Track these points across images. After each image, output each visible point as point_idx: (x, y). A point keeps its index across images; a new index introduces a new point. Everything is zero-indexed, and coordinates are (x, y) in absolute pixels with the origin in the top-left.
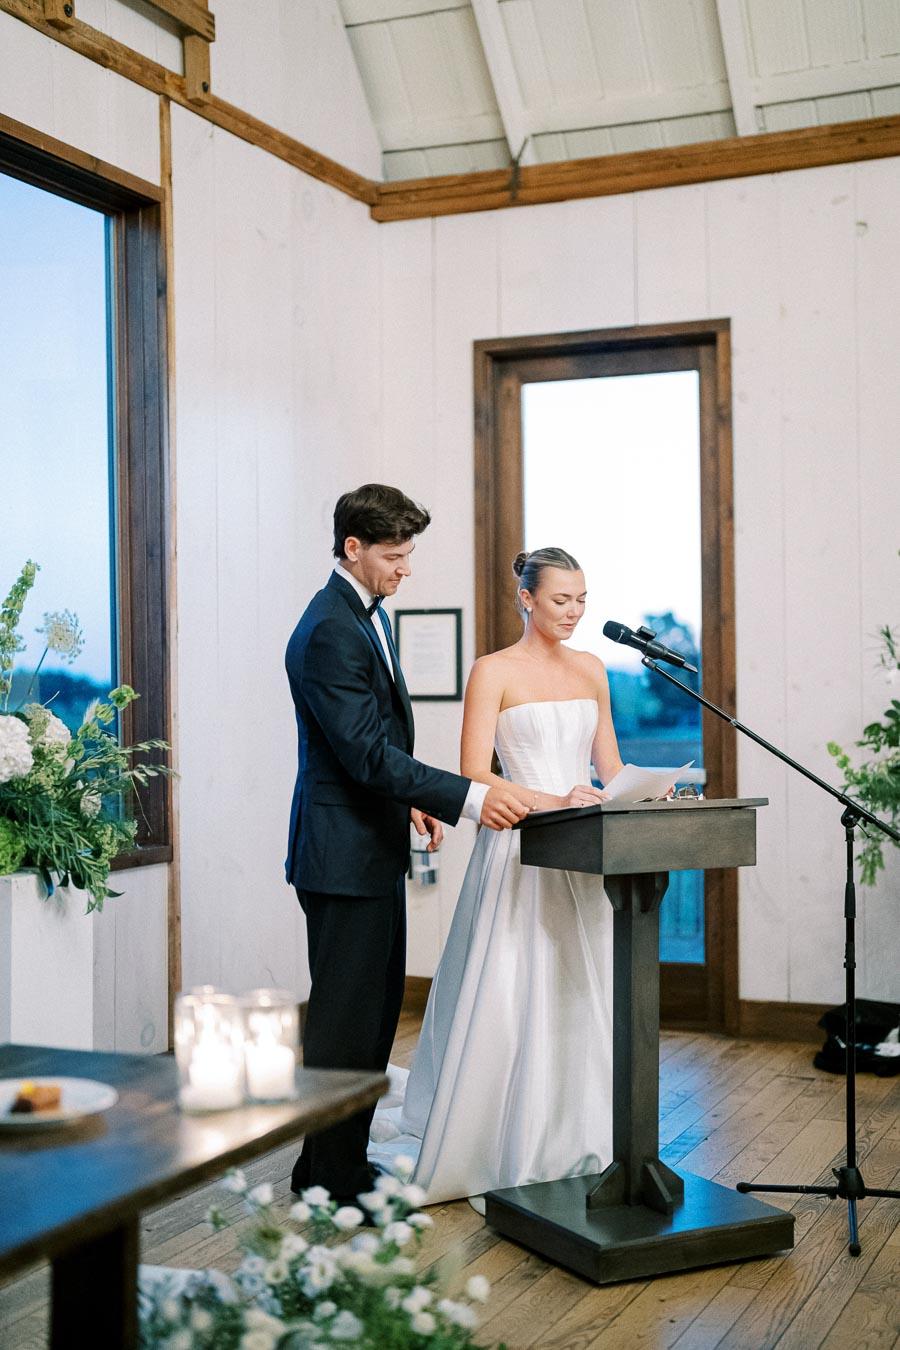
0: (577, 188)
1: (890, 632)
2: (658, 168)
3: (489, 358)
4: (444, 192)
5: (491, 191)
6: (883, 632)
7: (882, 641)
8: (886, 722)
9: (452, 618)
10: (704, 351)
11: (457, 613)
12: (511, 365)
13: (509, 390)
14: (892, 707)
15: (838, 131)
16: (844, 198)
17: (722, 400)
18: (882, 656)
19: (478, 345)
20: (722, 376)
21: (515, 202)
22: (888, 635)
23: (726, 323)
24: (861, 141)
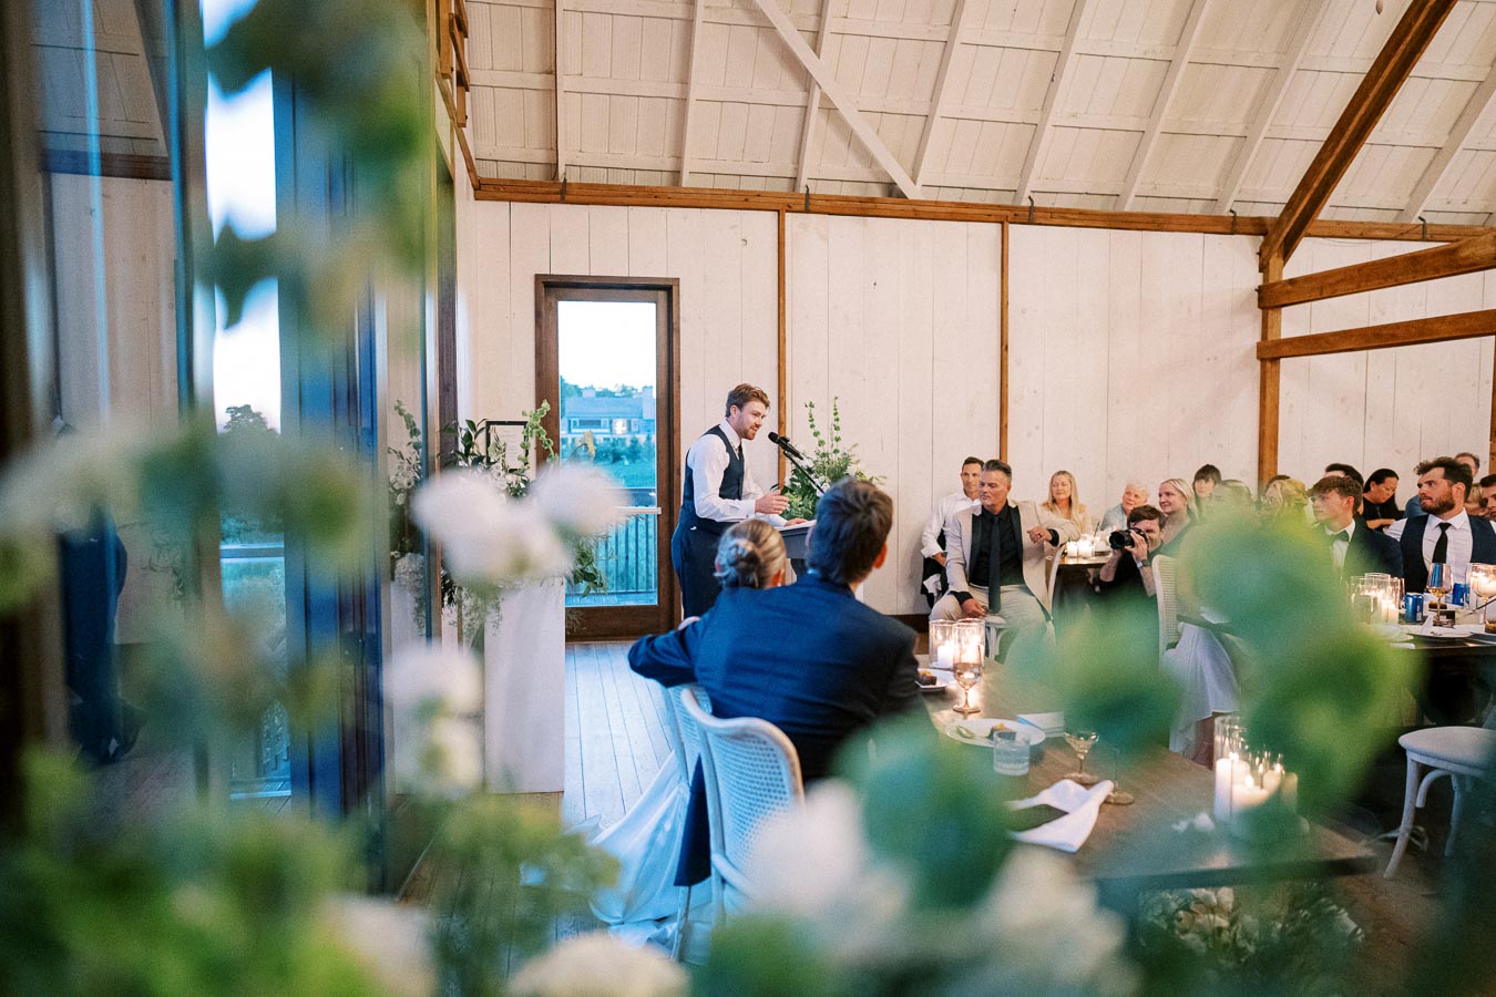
0: (598, 199)
2: (643, 197)
3: (543, 284)
4: (520, 189)
5: (549, 193)
10: (661, 294)
11: (525, 423)
12: (552, 290)
13: (552, 304)
15: (734, 193)
16: (736, 226)
17: (674, 319)
19: (537, 277)
20: (673, 309)
21: (563, 201)
23: (677, 282)
24: (746, 200)
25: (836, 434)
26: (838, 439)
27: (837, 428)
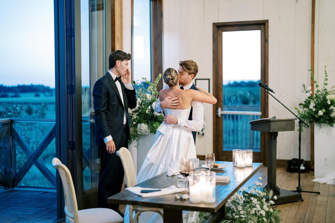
1: (305, 85)
3: (216, 26)
6: (303, 85)
7: (303, 87)
8: (304, 103)
9: (208, 81)
10: (262, 26)
11: (209, 80)
12: (220, 28)
13: (220, 33)
14: (306, 100)
17: (266, 37)
18: (302, 90)
19: (214, 24)
20: (266, 32)
22: (304, 86)
23: (267, 21)
25: (326, 82)
26: (326, 84)
27: (326, 80)
